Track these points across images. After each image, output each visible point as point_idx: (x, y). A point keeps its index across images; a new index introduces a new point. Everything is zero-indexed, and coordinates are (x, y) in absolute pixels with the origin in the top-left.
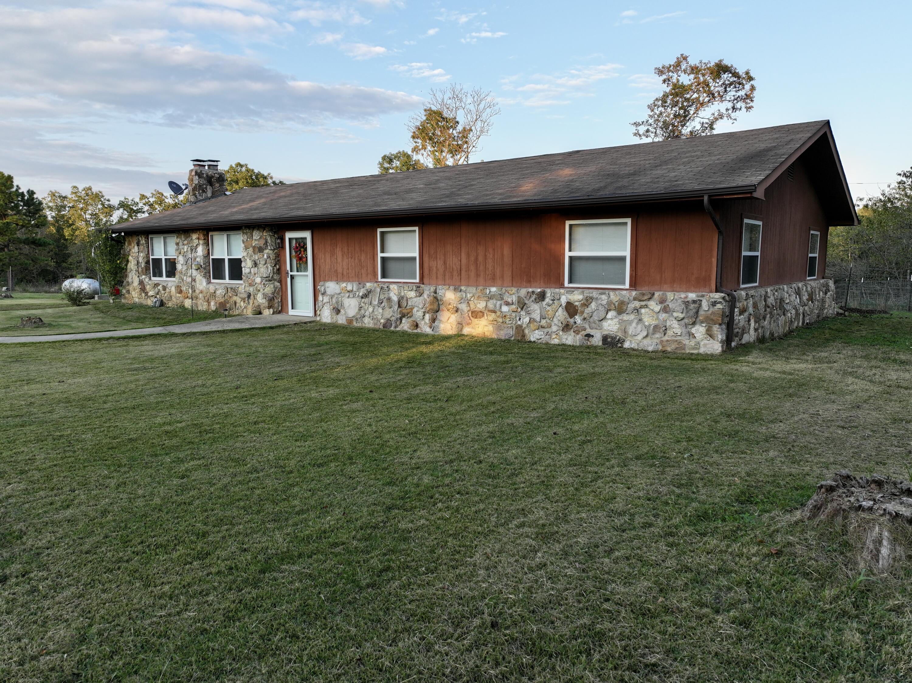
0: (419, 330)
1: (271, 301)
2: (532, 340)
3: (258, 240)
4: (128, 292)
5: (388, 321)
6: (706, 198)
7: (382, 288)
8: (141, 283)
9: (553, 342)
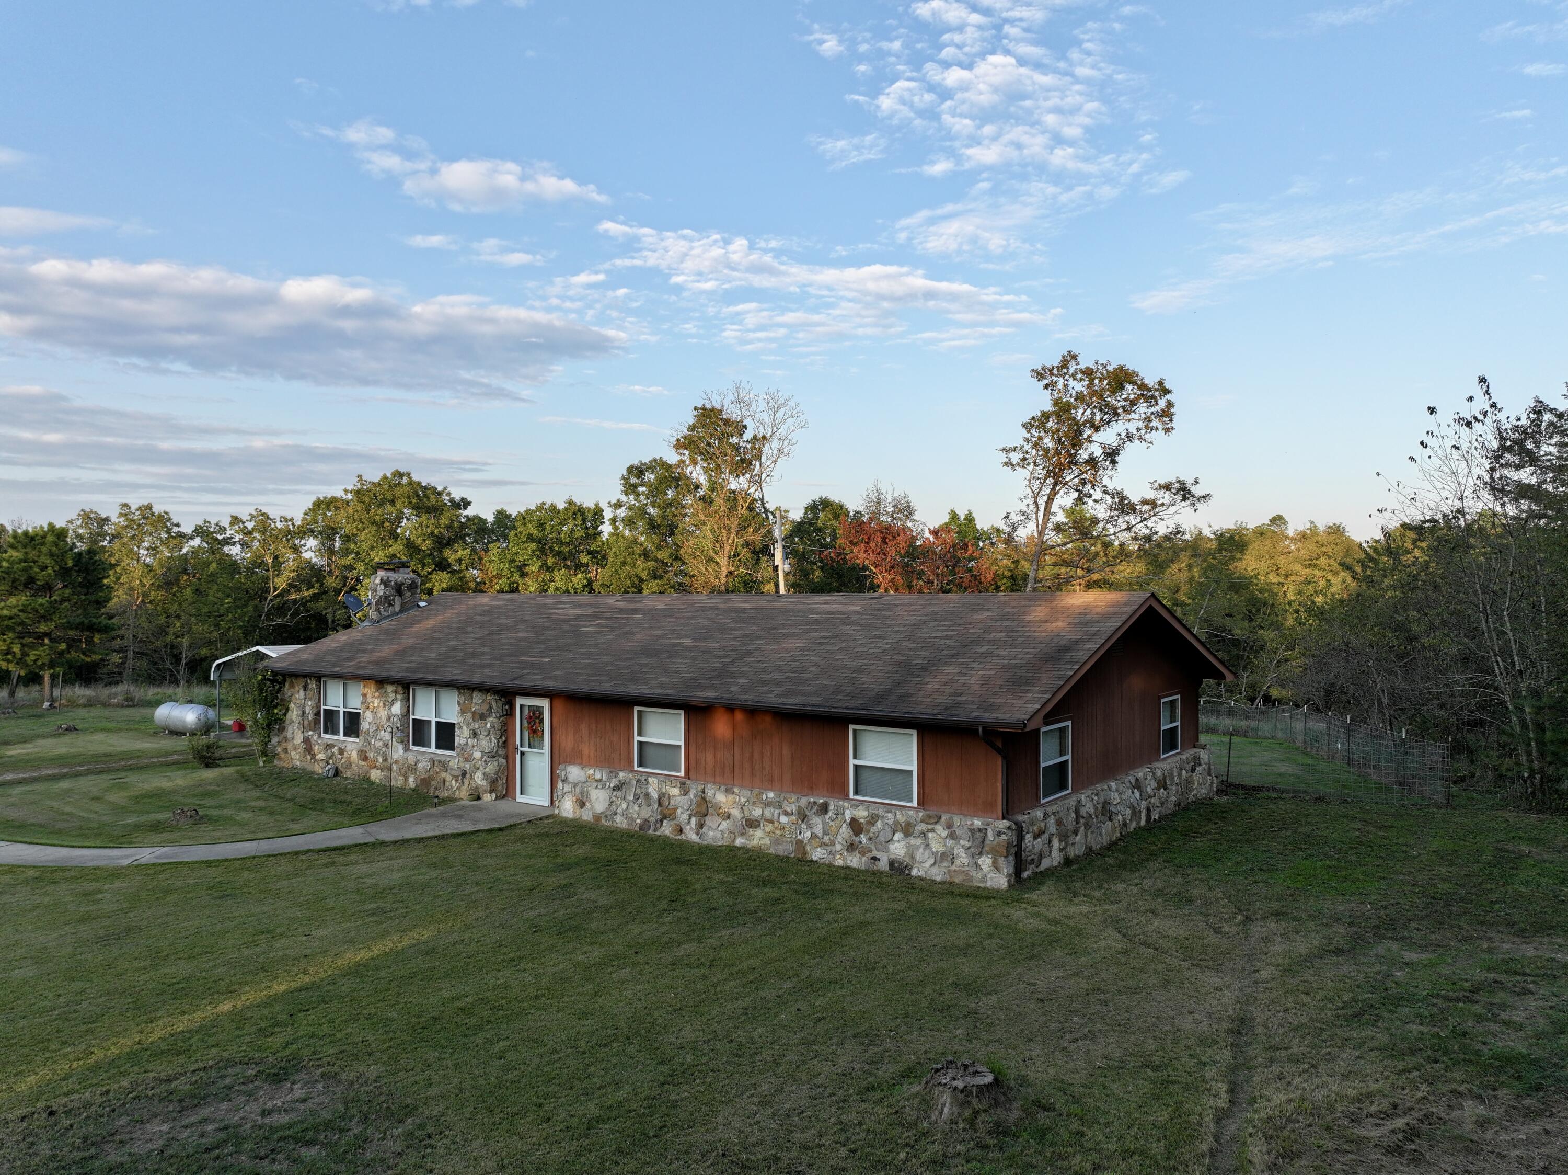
0: (683, 837)
1: (493, 783)
2: (814, 859)
3: (480, 704)
4: (286, 750)
5: (645, 824)
6: (980, 729)
7: (638, 781)
8: (307, 741)
9: (836, 864)
